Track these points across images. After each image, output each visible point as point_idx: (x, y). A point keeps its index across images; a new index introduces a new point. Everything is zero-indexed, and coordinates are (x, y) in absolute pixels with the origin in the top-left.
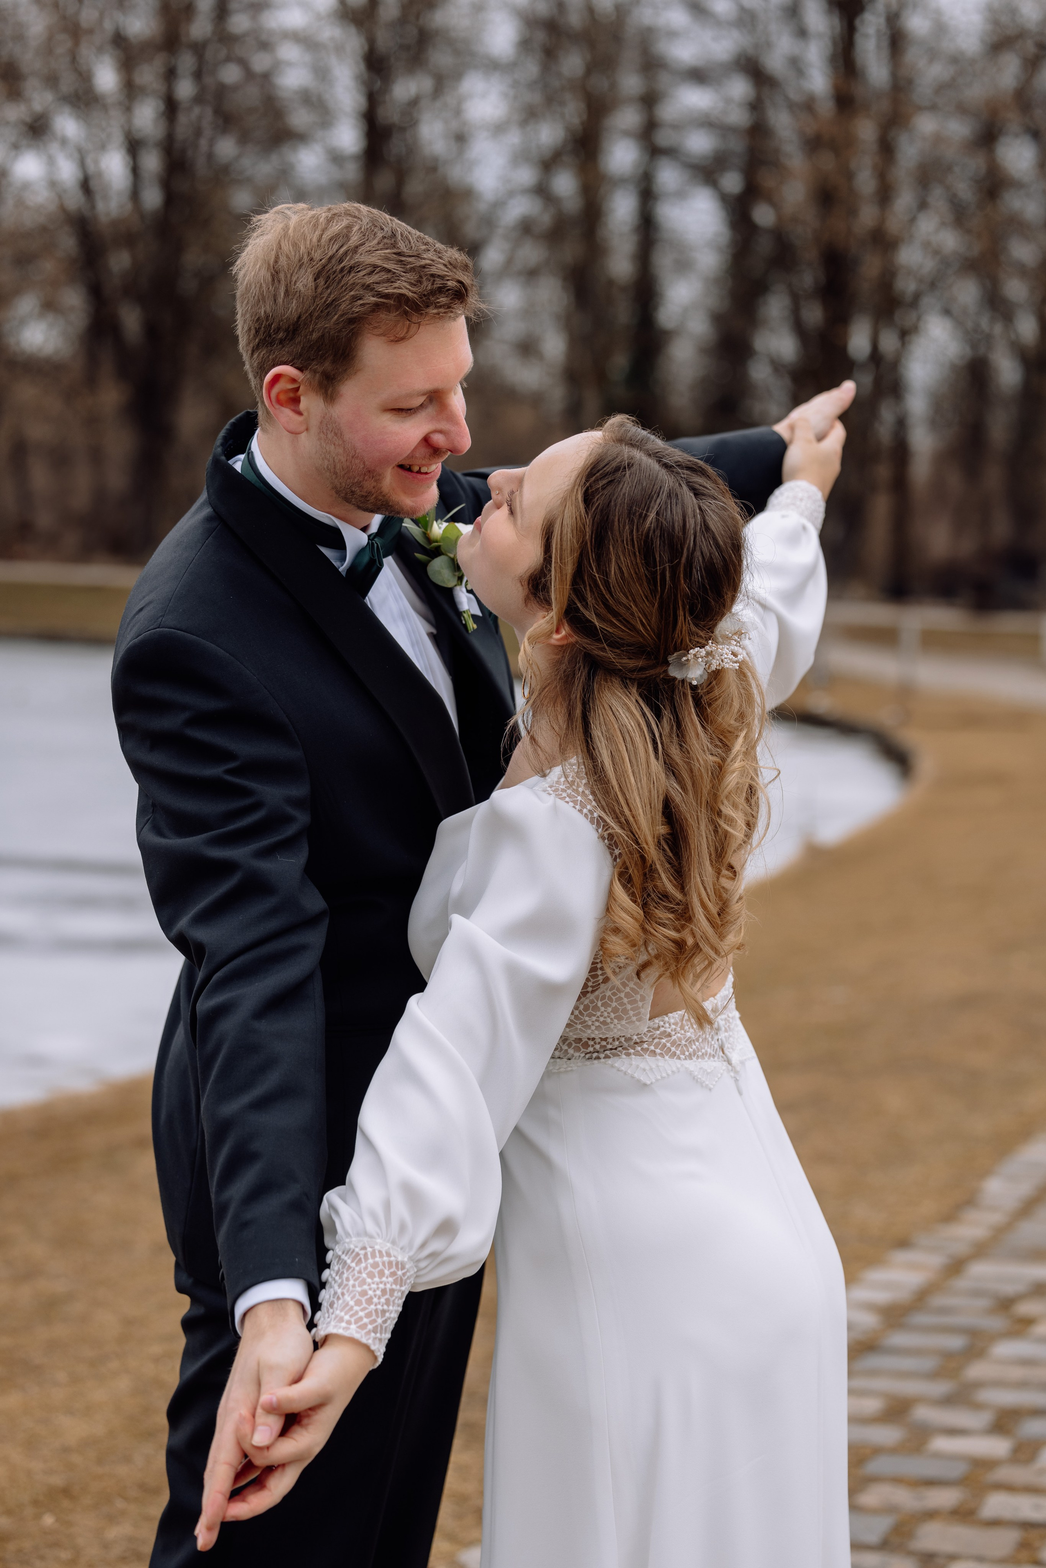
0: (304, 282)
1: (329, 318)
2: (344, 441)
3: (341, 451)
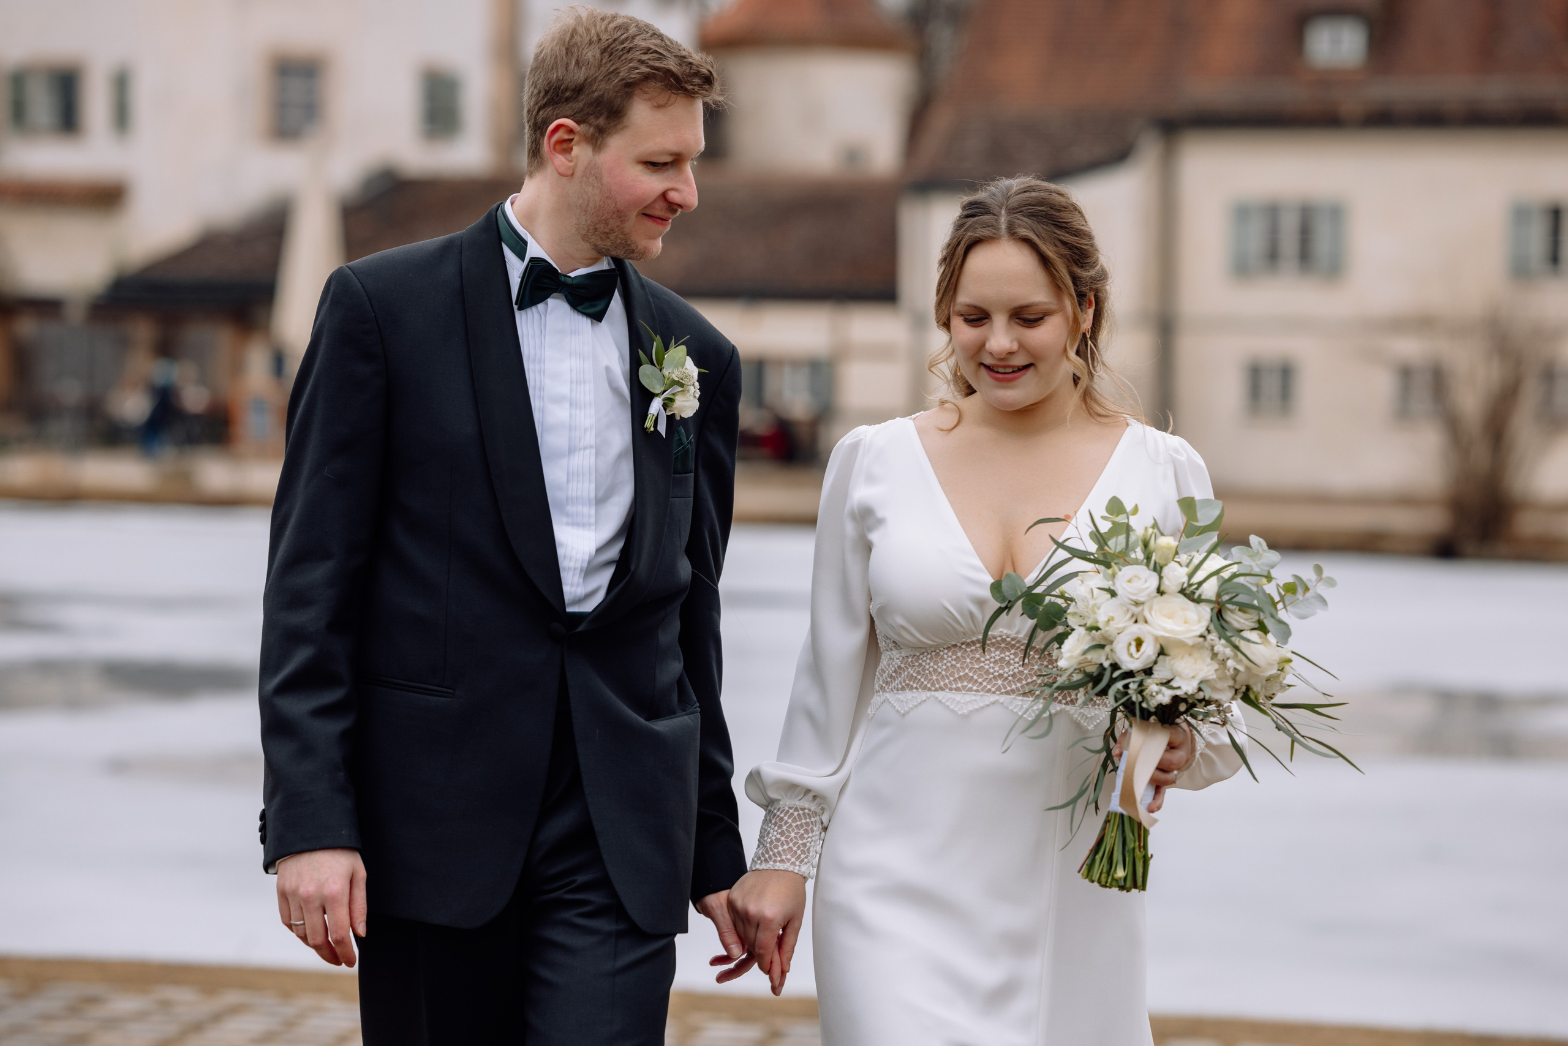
0: (591, 54)
1: (609, 82)
2: (602, 184)
3: (597, 192)
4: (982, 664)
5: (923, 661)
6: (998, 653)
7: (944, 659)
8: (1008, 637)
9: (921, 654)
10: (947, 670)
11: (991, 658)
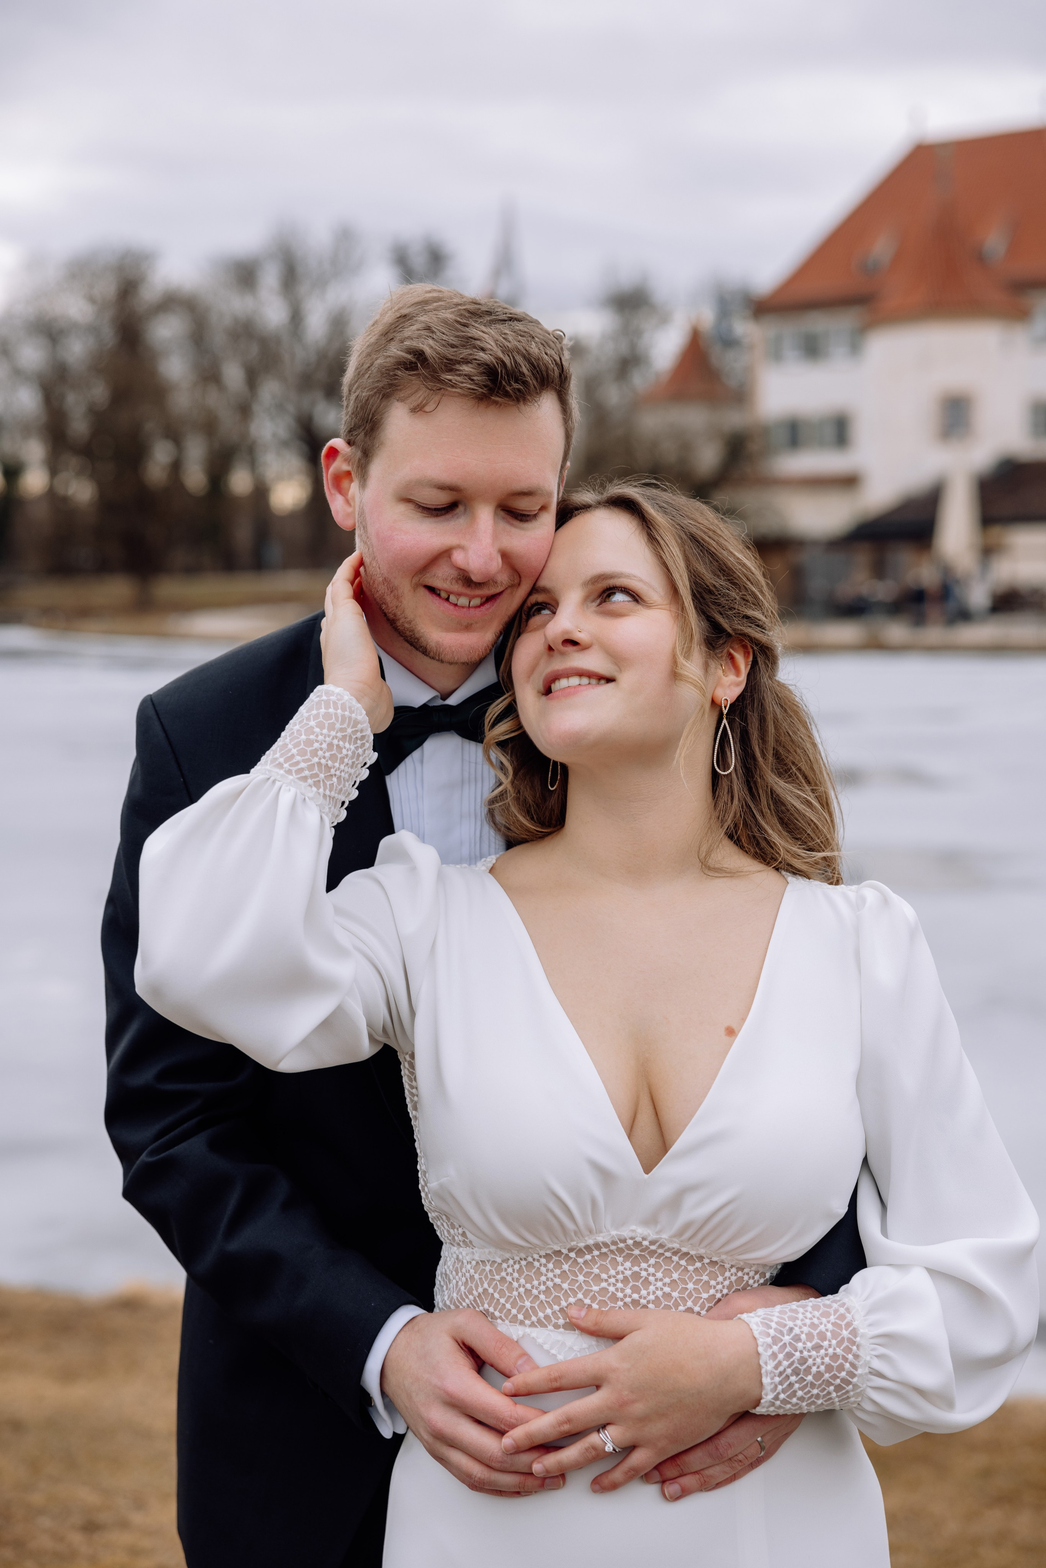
4: (604, 1285)
5: (507, 1274)
6: (628, 1264)
7: (541, 1274)
8: (644, 1239)
9: (503, 1261)
10: (547, 1291)
11: (618, 1273)
